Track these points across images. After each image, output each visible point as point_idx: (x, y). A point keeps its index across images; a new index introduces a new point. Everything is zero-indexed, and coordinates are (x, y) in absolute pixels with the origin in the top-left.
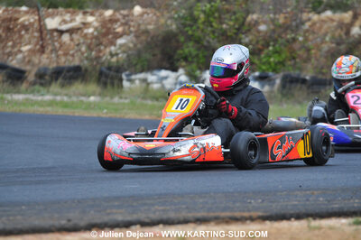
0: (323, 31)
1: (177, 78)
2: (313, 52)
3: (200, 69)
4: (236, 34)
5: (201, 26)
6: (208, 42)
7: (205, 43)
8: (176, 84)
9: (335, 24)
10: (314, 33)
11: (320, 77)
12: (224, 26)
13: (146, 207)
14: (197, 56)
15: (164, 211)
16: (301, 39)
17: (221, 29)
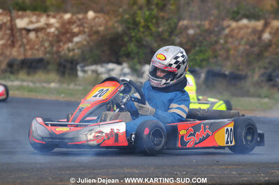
0: (240, 36)
1: (122, 69)
2: (232, 52)
3: (140, 63)
4: (170, 36)
5: (142, 29)
6: (147, 42)
7: (145, 43)
8: (120, 74)
9: (249, 30)
10: (232, 37)
11: (237, 72)
12: (160, 29)
14: (138, 53)
16: (222, 41)
17: (158, 32)
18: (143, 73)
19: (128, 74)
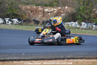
1: (76, 23)
3: (81, 22)
4: (90, 14)
5: (81, 12)
7: (82, 16)
8: (75, 25)
13: (68, 55)
14: (81, 18)
15: (72, 56)
17: (86, 12)
18: (82, 24)
19: (77, 25)
